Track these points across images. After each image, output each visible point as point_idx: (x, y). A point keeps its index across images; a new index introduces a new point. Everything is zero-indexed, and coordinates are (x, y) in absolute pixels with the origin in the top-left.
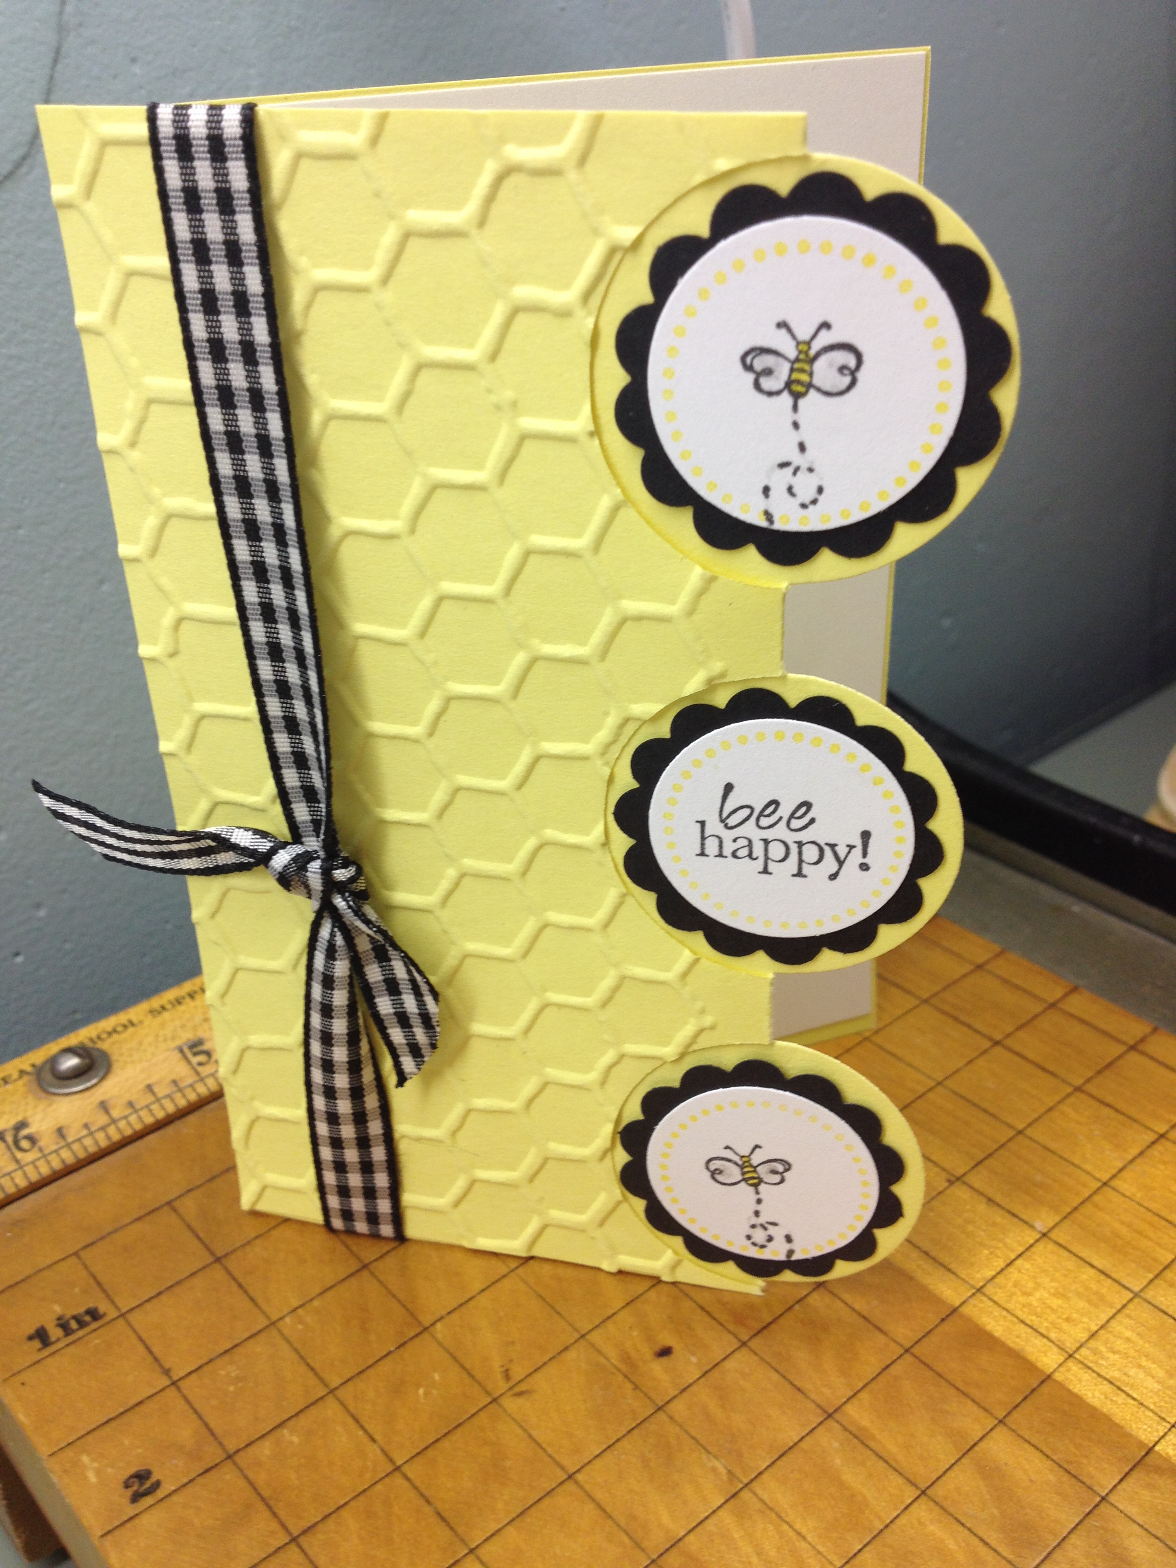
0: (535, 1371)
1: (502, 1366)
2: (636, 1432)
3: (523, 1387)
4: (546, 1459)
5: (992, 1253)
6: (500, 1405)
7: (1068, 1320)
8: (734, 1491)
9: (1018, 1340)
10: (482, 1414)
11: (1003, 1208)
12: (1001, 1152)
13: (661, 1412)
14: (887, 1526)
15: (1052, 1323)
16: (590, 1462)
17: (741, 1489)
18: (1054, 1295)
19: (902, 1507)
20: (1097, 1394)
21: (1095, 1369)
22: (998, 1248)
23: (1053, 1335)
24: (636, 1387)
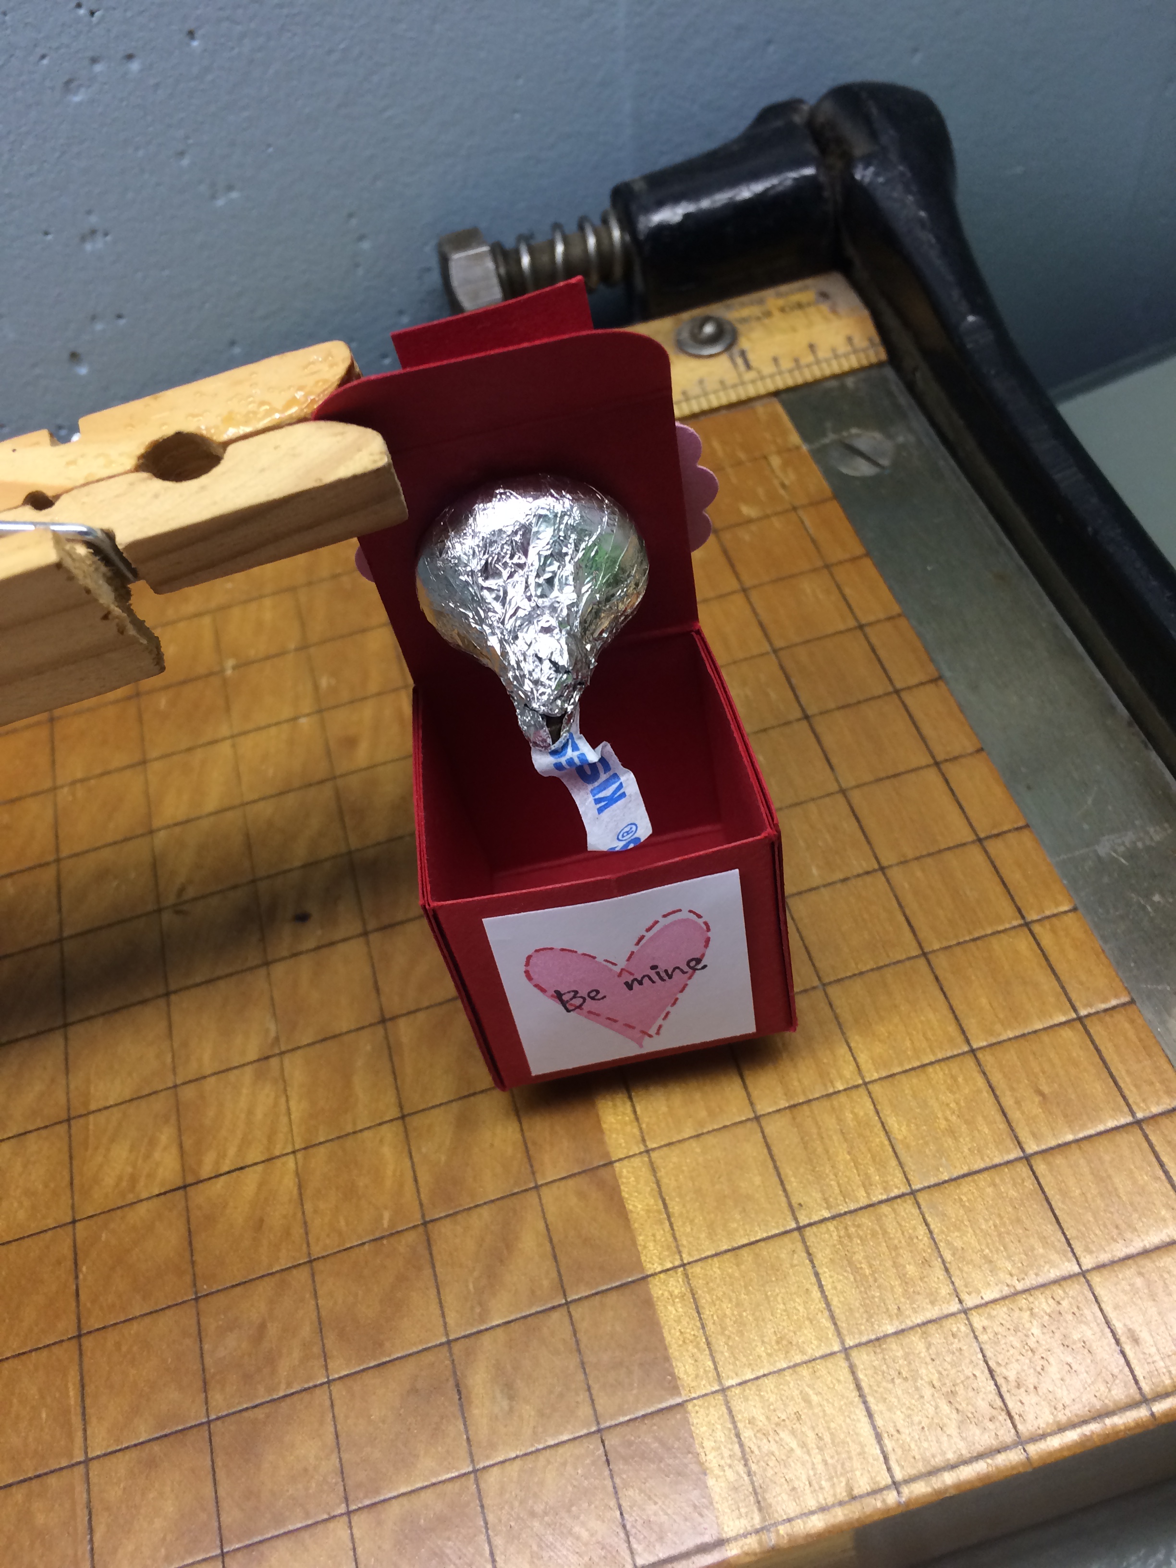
0: (202, 897)
1: (181, 884)
2: (235, 976)
4: (160, 973)
6: (159, 917)
8: (270, 1054)
10: (143, 919)
13: (263, 968)
14: (354, 1133)
16: (188, 988)
17: (275, 1055)
19: (378, 1122)
24: (261, 940)
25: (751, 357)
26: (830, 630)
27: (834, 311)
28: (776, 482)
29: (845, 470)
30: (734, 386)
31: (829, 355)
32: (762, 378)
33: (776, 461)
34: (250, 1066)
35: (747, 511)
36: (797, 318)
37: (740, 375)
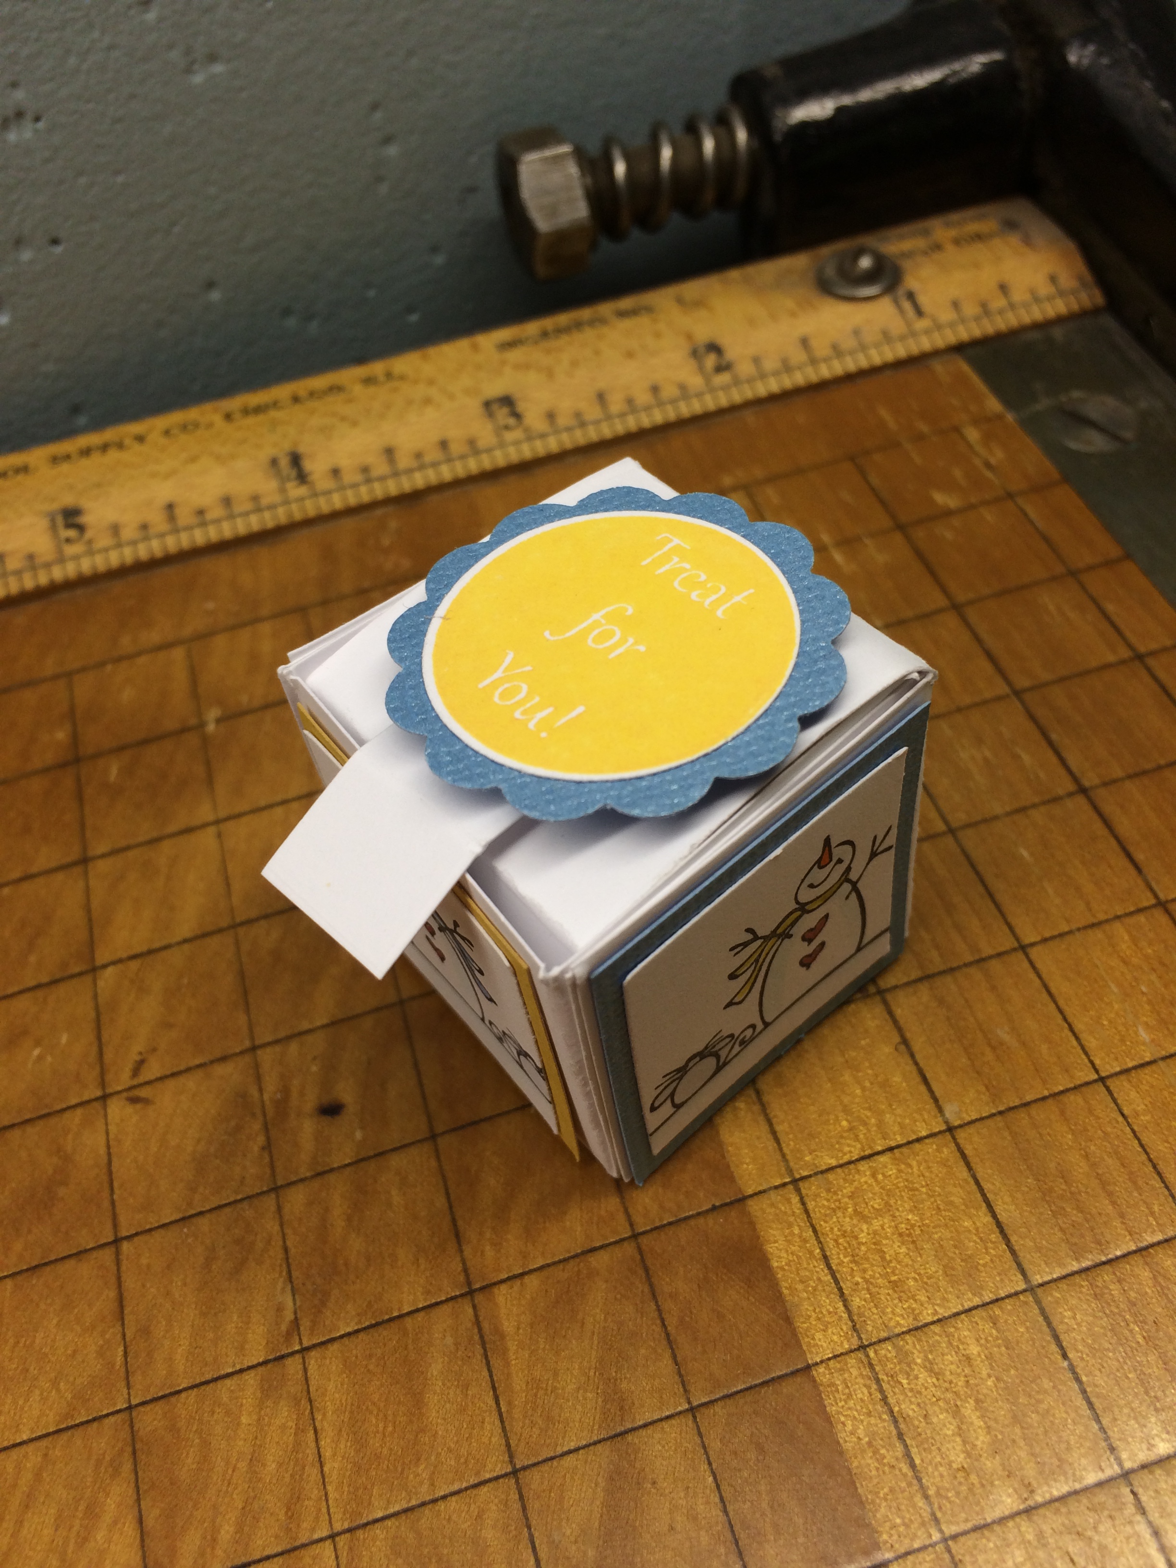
0: (173, 1075)
1: (140, 1053)
2: (227, 1210)
3: (143, 1093)
4: (106, 1204)
5: (851, 1129)
6: (105, 1108)
7: (894, 1285)
8: (285, 1351)
9: (800, 1287)
10: (79, 1112)
11: (916, 1064)
12: (973, 970)
13: (273, 1195)
15: (867, 1281)
16: (150, 1230)
17: (293, 1354)
18: (901, 1235)
19: (473, 1481)
20: (861, 1432)
21: (885, 1386)
22: (865, 1124)
23: (856, 1302)
24: (268, 1147)
25: (923, 300)
26: (1094, 664)
27: (1027, 241)
28: (978, 462)
29: (1073, 445)
30: (902, 338)
31: (1027, 297)
32: (939, 327)
33: (973, 434)
34: (252, 1373)
35: (942, 499)
36: (978, 251)
37: (908, 324)
